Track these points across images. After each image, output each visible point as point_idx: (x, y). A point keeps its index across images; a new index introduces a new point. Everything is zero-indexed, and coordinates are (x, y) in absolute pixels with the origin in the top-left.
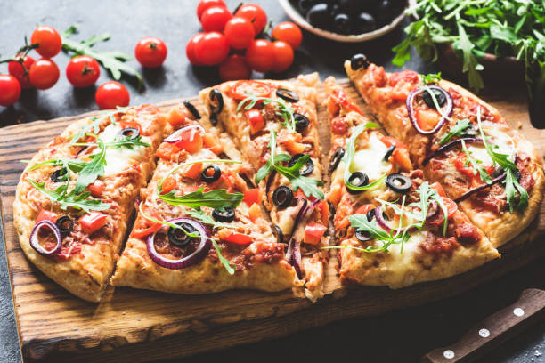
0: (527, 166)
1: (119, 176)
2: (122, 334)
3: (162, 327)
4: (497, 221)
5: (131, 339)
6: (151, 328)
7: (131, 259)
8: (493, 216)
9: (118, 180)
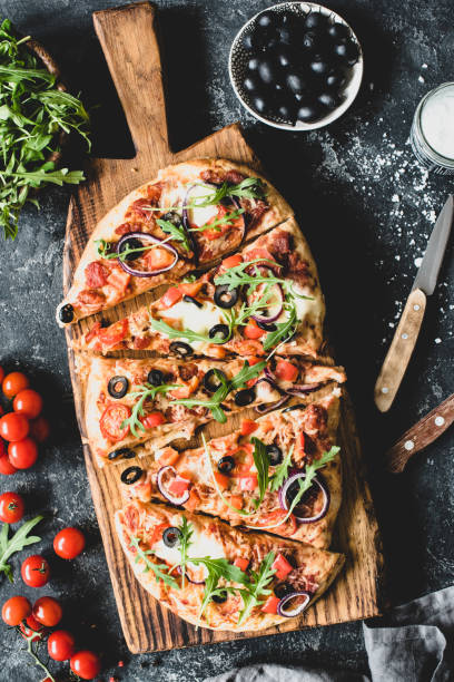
0: (217, 174)
1: (224, 544)
2: (372, 535)
3: (366, 503)
4: (275, 209)
5: (375, 528)
6: (367, 512)
7: (318, 537)
8: (271, 213)
9: (230, 545)
